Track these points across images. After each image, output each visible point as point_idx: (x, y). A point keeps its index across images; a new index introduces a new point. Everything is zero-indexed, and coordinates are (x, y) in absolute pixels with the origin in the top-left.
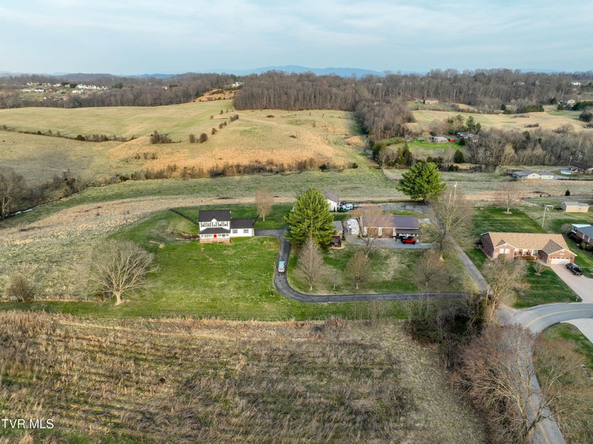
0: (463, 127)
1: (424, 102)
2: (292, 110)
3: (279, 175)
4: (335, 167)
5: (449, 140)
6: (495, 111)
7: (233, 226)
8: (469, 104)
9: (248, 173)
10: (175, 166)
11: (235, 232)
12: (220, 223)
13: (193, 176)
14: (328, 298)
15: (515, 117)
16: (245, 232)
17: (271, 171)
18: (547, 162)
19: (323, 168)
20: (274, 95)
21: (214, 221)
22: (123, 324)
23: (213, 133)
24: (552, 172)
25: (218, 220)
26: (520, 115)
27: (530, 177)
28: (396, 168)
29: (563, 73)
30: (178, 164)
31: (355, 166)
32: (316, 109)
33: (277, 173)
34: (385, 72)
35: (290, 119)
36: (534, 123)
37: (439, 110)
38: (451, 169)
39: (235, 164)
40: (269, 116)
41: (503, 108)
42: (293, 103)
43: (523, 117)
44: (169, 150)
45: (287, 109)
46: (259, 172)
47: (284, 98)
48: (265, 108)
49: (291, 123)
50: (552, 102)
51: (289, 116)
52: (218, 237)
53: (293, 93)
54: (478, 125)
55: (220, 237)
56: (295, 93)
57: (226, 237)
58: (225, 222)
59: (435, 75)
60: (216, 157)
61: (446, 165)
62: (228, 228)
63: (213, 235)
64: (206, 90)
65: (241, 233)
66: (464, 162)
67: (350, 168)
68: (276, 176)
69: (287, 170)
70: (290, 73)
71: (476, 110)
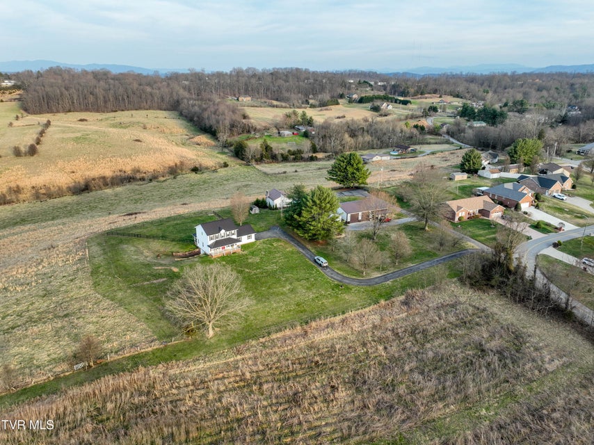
0: (299, 121)
1: (238, 99)
2: (104, 112)
3: (154, 183)
4: (207, 168)
5: (293, 134)
6: (303, 106)
7: (240, 234)
8: (277, 100)
9: (118, 185)
10: (18, 187)
11: (241, 240)
12: (228, 233)
13: (50, 195)
14: (386, 278)
15: (321, 110)
16: (249, 238)
17: (143, 179)
18: (375, 146)
19: (195, 170)
21: (223, 231)
22: (239, 352)
23: (38, 143)
24: (384, 153)
25: (226, 230)
26: (325, 108)
27: (375, 159)
28: (265, 163)
29: (327, 72)
30: (21, 184)
31: (226, 165)
33: (151, 180)
34: (189, 70)
35: (109, 122)
36: (341, 115)
37: (256, 107)
38: (312, 159)
40: (81, 120)
41: (307, 102)
43: (327, 110)
45: (98, 111)
46: (129, 181)
47: (91, 99)
48: (70, 111)
49: (114, 126)
50: (342, 96)
51: (107, 119)
52: (226, 248)
53: (99, 92)
54: (311, 118)
55: (229, 249)
57: (235, 246)
58: (233, 232)
59: (238, 74)
60: (67, 171)
61: (305, 156)
62: (235, 237)
63: (221, 247)
65: (245, 240)
66: (317, 152)
67: (221, 167)
68: (149, 184)
69: (159, 176)
71: (288, 106)
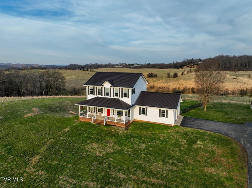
11: (143, 112)
17: (217, 94)
20: (222, 63)
21: (107, 85)
23: (182, 75)
32: (249, 70)
33: (222, 95)
39: (191, 87)
42: (233, 67)
44: (155, 80)
49: (232, 75)
51: (231, 73)
56: (236, 62)
60: (180, 84)
64: (185, 65)
69: (230, 94)
70: (232, 56)
